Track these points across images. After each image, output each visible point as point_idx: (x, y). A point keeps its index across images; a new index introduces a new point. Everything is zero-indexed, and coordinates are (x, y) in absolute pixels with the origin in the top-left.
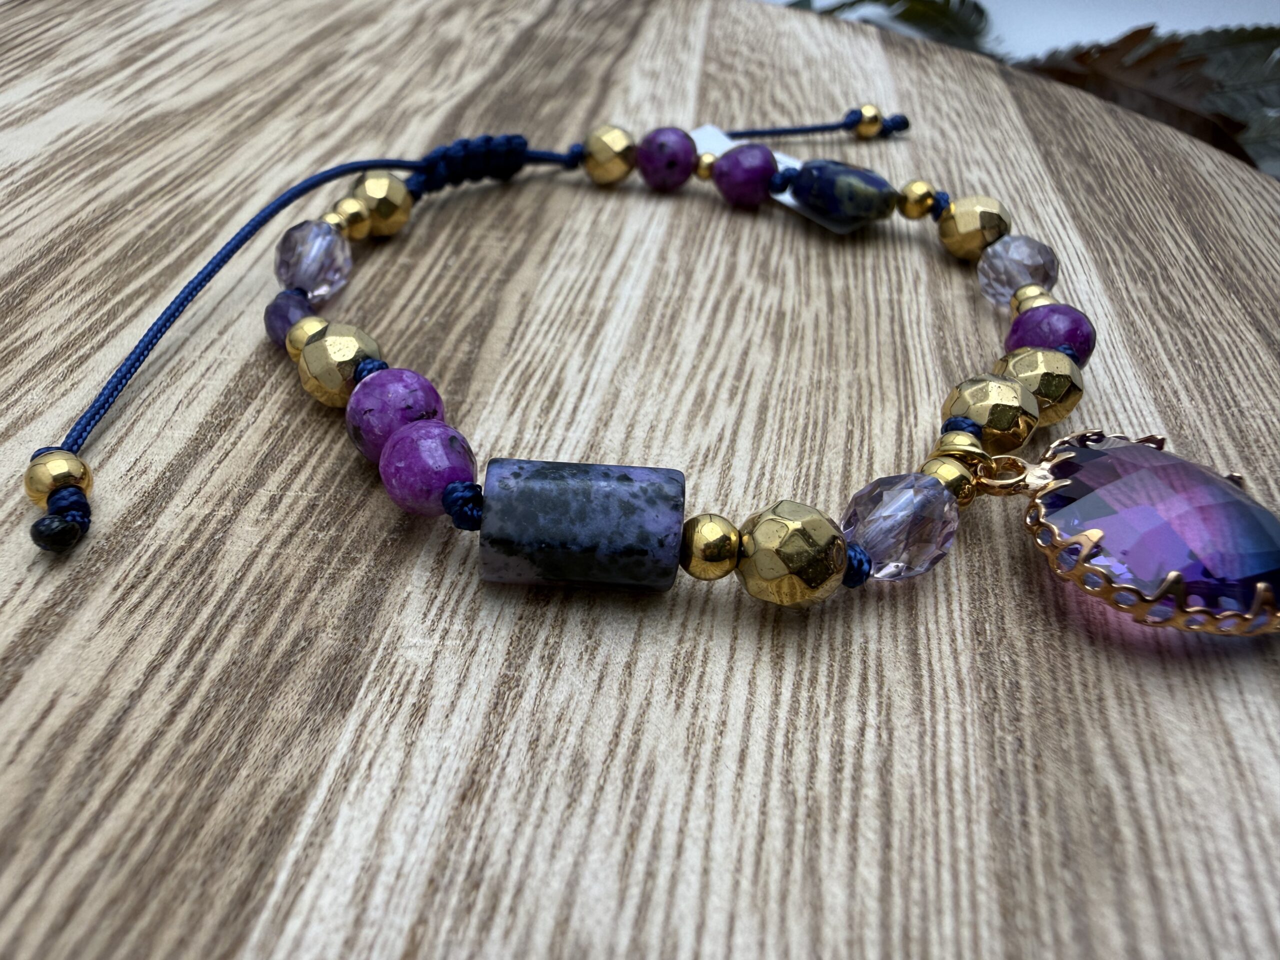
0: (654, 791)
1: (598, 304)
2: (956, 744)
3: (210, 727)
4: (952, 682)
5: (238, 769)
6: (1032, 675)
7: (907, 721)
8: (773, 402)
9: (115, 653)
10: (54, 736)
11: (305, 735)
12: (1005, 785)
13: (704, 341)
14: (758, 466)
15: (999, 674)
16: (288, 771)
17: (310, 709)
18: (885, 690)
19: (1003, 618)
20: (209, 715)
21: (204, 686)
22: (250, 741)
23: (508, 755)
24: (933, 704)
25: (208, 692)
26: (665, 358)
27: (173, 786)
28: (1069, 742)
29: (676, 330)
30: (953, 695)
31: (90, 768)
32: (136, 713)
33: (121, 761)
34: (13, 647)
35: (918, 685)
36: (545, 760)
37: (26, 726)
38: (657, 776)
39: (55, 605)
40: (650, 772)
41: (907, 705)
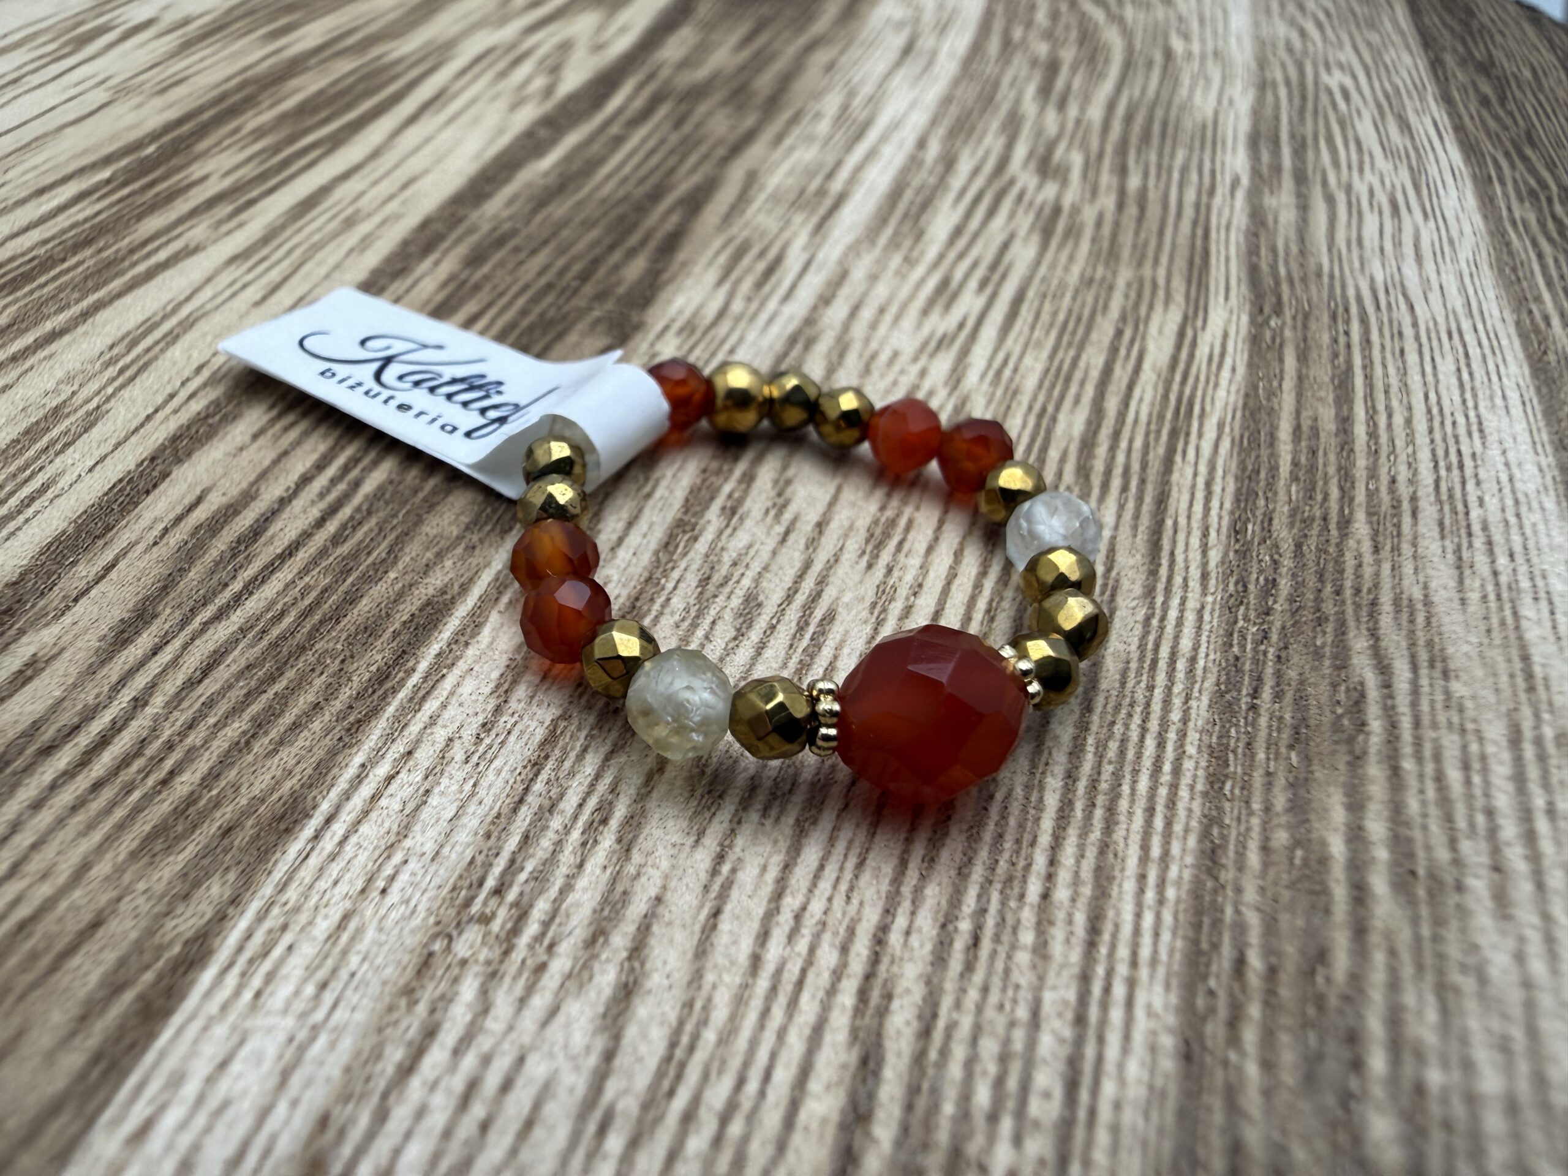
0: (831, 636)
1: (836, 186)
2: (1188, 630)
3: (360, 534)
4: (1195, 573)
5: (386, 572)
6: (1294, 576)
7: (1134, 603)
8: (1031, 294)
9: (267, 462)
10: (198, 528)
11: (459, 550)
12: (1239, 671)
13: (958, 232)
14: (1001, 356)
15: (1255, 570)
16: (437, 580)
17: (467, 528)
18: (1114, 574)
19: (1271, 520)
20: (360, 523)
21: (357, 499)
22: (401, 550)
23: (675, 588)
24: (1168, 590)
25: (361, 505)
26: (907, 243)
27: (319, 579)
28: (1326, 639)
29: (924, 218)
30: (1194, 584)
31: (234, 556)
32: (285, 515)
33: (265, 553)
34: (162, 448)
35: (1153, 573)
36: (715, 596)
37: (172, 516)
38: (837, 623)
39: (207, 416)
40: (830, 617)
41: (1138, 590)
